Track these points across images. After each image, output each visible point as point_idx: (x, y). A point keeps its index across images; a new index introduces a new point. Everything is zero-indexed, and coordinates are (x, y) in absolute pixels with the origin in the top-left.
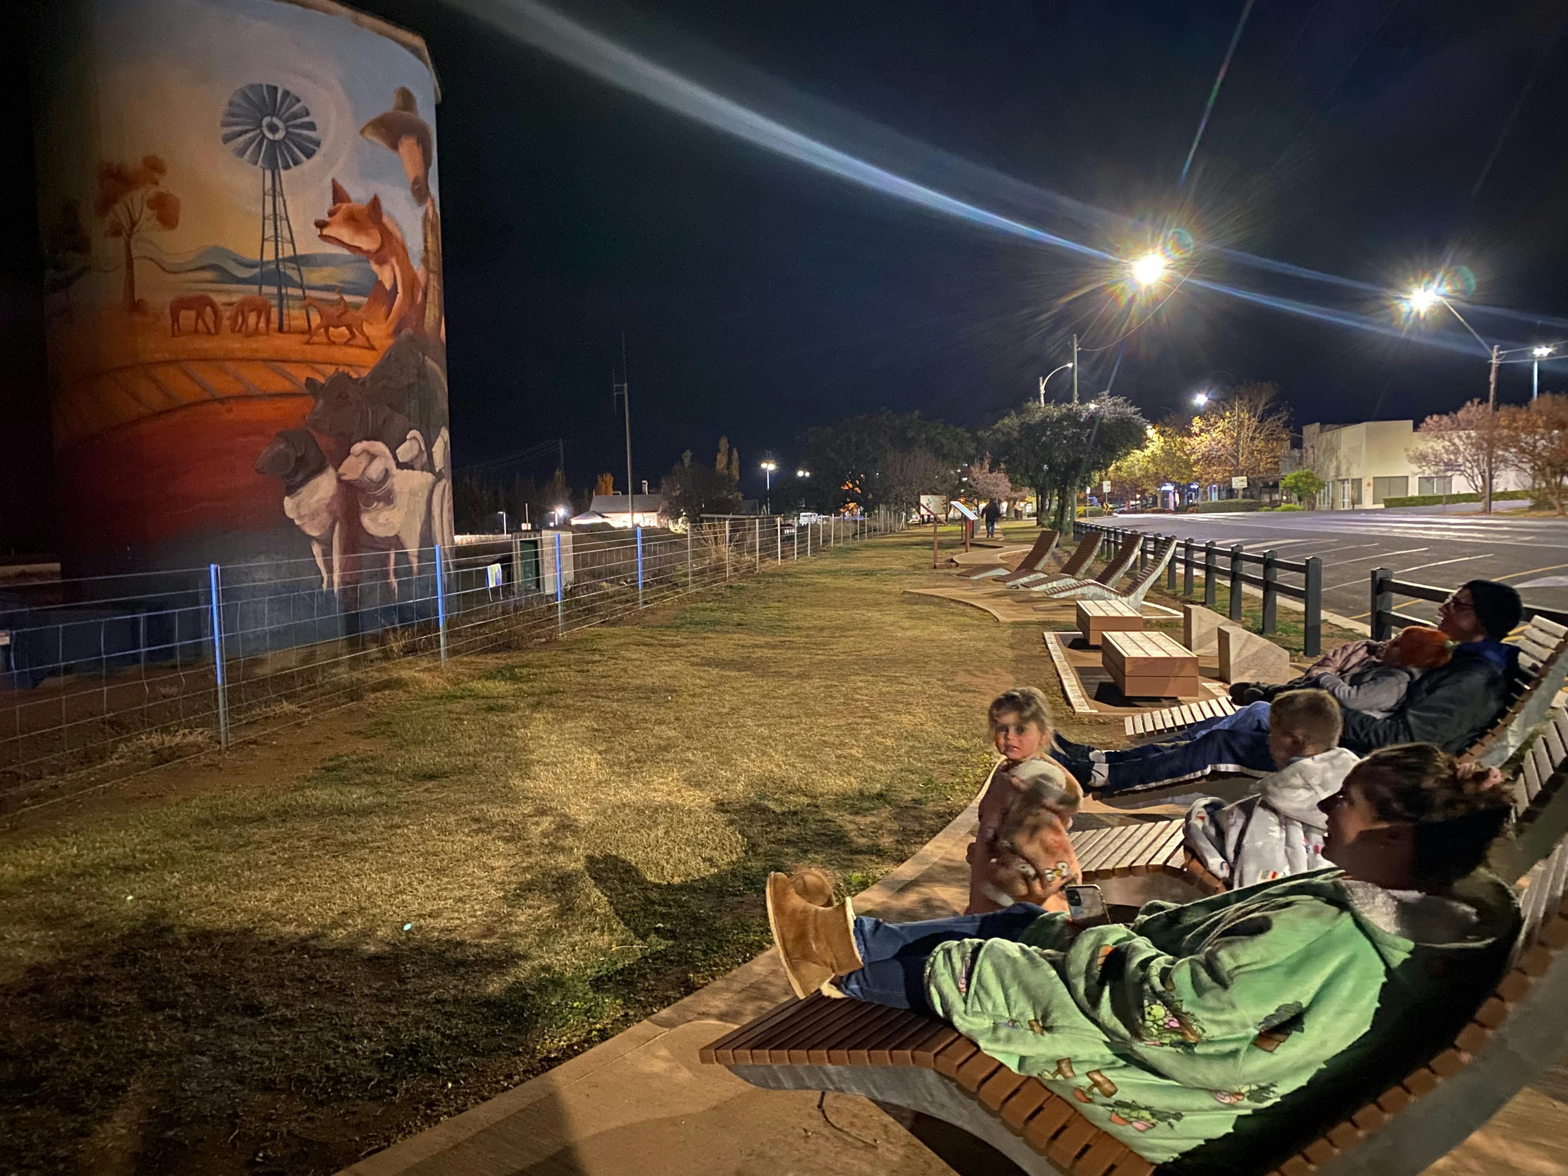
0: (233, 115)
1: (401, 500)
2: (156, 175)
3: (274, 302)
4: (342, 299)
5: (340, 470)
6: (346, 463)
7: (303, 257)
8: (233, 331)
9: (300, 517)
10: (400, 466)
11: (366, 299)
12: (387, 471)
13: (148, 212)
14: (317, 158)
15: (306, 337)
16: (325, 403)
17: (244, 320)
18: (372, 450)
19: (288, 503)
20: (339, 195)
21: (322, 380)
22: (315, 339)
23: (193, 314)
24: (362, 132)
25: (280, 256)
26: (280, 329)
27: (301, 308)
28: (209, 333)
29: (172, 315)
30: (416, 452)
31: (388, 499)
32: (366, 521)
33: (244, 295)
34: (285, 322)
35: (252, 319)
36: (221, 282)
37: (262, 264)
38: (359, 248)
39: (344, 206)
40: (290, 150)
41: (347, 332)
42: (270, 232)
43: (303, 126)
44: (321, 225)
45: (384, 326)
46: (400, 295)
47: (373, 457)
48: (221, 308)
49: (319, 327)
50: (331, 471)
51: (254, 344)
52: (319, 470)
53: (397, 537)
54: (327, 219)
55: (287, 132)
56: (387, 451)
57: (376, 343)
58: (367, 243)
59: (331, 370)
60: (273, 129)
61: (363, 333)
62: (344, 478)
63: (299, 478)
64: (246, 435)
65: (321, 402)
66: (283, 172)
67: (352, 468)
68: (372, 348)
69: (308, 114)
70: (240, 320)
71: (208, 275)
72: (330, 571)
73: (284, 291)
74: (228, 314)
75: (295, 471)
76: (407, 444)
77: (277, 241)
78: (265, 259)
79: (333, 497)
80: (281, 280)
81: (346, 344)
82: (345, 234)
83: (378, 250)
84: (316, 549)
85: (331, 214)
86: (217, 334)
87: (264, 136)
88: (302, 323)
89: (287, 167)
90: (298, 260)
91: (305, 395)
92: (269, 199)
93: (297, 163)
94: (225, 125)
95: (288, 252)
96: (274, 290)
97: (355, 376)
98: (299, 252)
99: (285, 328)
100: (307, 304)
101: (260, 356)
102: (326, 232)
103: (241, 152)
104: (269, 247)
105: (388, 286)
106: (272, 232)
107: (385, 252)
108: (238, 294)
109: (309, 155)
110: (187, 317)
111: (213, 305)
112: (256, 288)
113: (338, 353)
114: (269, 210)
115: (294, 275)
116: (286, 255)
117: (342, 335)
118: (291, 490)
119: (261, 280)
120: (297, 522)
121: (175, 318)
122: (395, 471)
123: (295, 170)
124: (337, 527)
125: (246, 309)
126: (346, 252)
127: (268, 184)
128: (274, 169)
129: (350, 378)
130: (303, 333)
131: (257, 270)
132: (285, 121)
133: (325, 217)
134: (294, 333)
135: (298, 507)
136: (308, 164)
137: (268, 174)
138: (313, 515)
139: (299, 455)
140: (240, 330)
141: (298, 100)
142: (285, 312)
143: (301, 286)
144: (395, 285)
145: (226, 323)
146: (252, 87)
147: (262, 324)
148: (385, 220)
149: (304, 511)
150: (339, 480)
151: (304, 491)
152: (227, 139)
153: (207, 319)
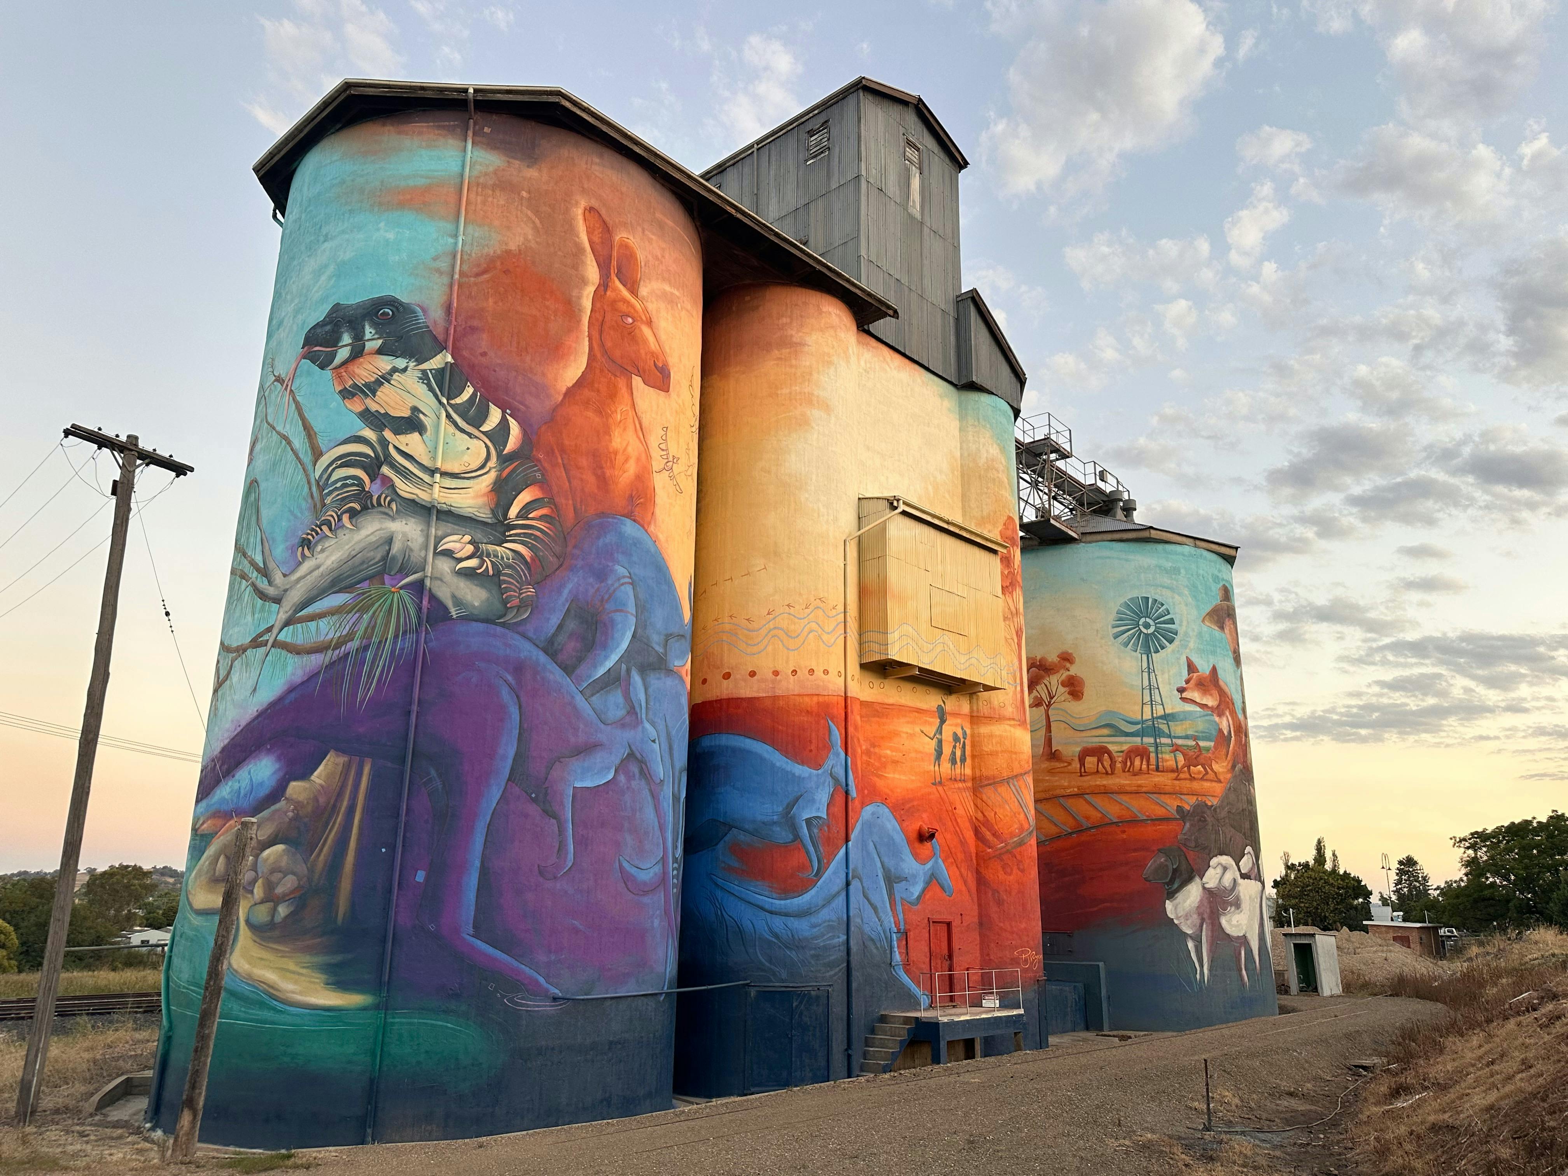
0: (1121, 620)
1: (1245, 904)
2: (1068, 665)
3: (1152, 749)
4: (1197, 744)
5: (1204, 880)
6: (1208, 874)
7: (1169, 715)
8: (1124, 771)
9: (1178, 918)
10: (1244, 876)
11: (1212, 744)
12: (1235, 880)
13: (1062, 689)
14: (1176, 643)
15: (1175, 775)
16: (1192, 825)
17: (1132, 763)
18: (1224, 862)
19: (1169, 905)
20: (1191, 668)
21: (1187, 807)
22: (1182, 776)
23: (1095, 759)
24: (1203, 621)
25: (1155, 715)
26: (1157, 769)
27: (1171, 752)
28: (1107, 773)
29: (1080, 760)
30: (1251, 865)
31: (1237, 904)
32: (1224, 921)
33: (1129, 745)
34: (1160, 764)
35: (1137, 762)
36: (1113, 736)
37: (1143, 722)
38: (1206, 705)
39: (1195, 675)
40: (1158, 640)
41: (1202, 769)
42: (1147, 698)
43: (1164, 622)
44: (1181, 690)
45: (1225, 764)
46: (1233, 739)
47: (1225, 869)
48: (1115, 754)
49: (1183, 767)
50: (1197, 879)
51: (1141, 781)
52: (1189, 880)
53: (1244, 936)
54: (1185, 686)
55: (1156, 627)
56: (1234, 864)
57: (1221, 778)
58: (1211, 701)
59: (1192, 800)
60: (1147, 626)
61: (1212, 770)
62: (1207, 886)
63: (1176, 886)
64: (1135, 850)
65: (1188, 825)
66: (1153, 654)
67: (1212, 877)
68: (1219, 781)
69: (1169, 613)
70: (1129, 764)
71: (1106, 731)
72: (1202, 966)
73: (1158, 740)
74: (1120, 759)
75: (1172, 882)
76: (1245, 858)
77: (1152, 704)
78: (1144, 718)
79: (1201, 901)
80: (1156, 733)
81: (1202, 779)
82: (1196, 695)
83: (1218, 706)
84: (1191, 945)
85: (1187, 682)
86: (1112, 773)
87: (1141, 632)
88: (1171, 763)
89: (1157, 651)
90: (1166, 717)
91: (1176, 819)
92: (1145, 675)
93: (1163, 648)
94: (1114, 627)
95: (1161, 712)
96: (1152, 740)
97: (1210, 804)
98: (1167, 712)
99: (1161, 768)
100: (1176, 749)
101: (1144, 789)
102: (1184, 695)
103: (1126, 645)
104: (1147, 709)
105: (1226, 733)
106: (1149, 699)
107: (1222, 707)
108: (1127, 743)
109: (1171, 641)
110: (1090, 761)
111: (1109, 753)
112: (1138, 739)
113: (1196, 785)
114: (1146, 683)
115: (1164, 728)
116: (1159, 714)
117: (1199, 772)
118: (1171, 895)
119: (1141, 734)
120: (1176, 922)
121: (1082, 762)
122: (1240, 881)
123: (1162, 653)
124: (1204, 926)
125: (1133, 756)
126: (1198, 709)
127: (1145, 665)
128: (1148, 653)
129: (1206, 805)
130: (1173, 771)
131: (1140, 726)
132: (1154, 621)
133: (1184, 685)
134: (1167, 772)
135: (1176, 909)
136: (1170, 648)
137: (1145, 657)
138: (1187, 917)
139: (1175, 867)
140: (1129, 771)
141: (1163, 605)
142: (1160, 756)
143: (1169, 736)
144: (1230, 731)
145: (1118, 765)
146: (1132, 599)
147: (1144, 766)
148: (1221, 683)
149: (1181, 913)
150: (1204, 888)
151: (1180, 896)
152: (1116, 636)
153: (1105, 763)
